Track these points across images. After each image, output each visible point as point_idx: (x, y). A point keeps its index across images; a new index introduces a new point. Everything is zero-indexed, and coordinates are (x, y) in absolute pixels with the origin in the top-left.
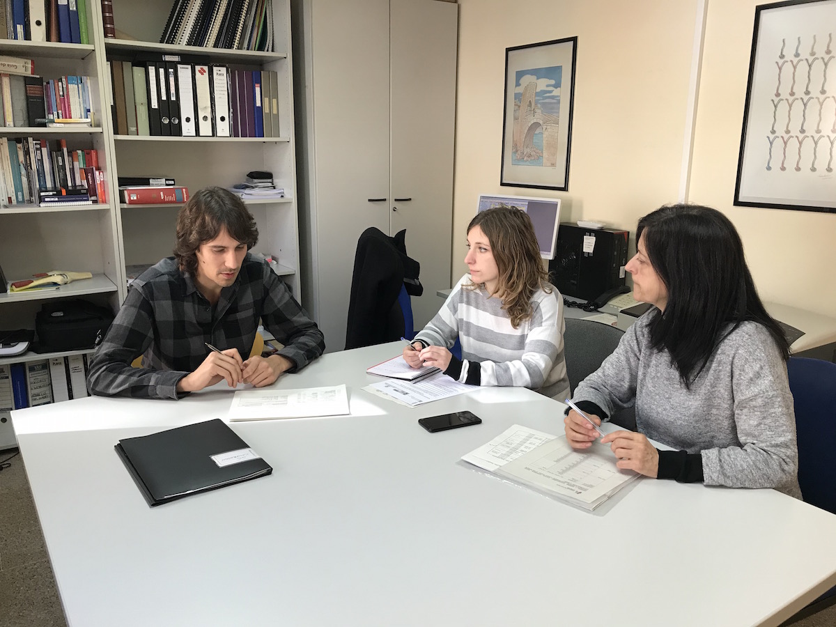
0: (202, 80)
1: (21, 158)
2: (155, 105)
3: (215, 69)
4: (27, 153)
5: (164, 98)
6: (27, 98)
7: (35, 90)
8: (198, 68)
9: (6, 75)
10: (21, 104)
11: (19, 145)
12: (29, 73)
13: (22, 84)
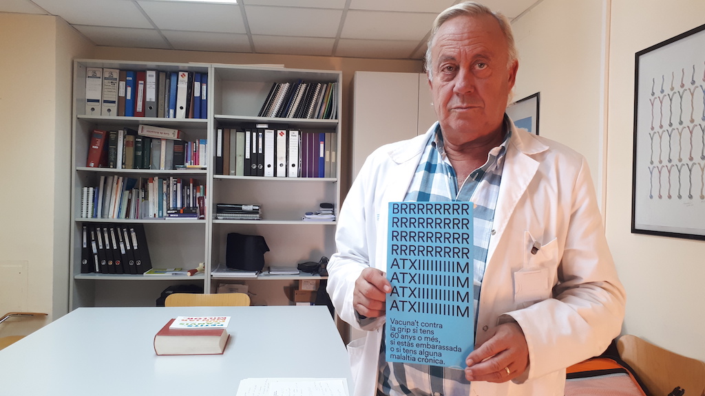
0: (281, 139)
1: (165, 190)
2: (248, 156)
3: (291, 132)
4: (168, 186)
5: (254, 151)
6: (174, 152)
7: (179, 148)
8: (279, 132)
9: (164, 139)
10: (171, 157)
11: (165, 182)
12: (175, 138)
13: (172, 144)
